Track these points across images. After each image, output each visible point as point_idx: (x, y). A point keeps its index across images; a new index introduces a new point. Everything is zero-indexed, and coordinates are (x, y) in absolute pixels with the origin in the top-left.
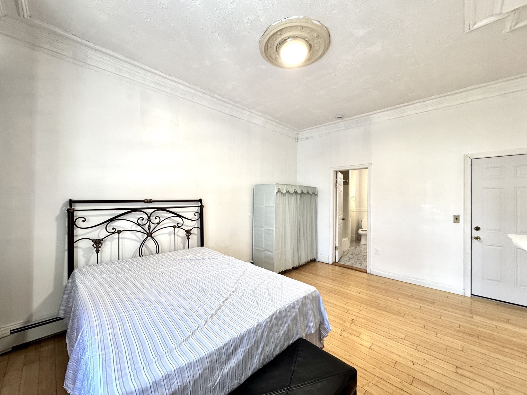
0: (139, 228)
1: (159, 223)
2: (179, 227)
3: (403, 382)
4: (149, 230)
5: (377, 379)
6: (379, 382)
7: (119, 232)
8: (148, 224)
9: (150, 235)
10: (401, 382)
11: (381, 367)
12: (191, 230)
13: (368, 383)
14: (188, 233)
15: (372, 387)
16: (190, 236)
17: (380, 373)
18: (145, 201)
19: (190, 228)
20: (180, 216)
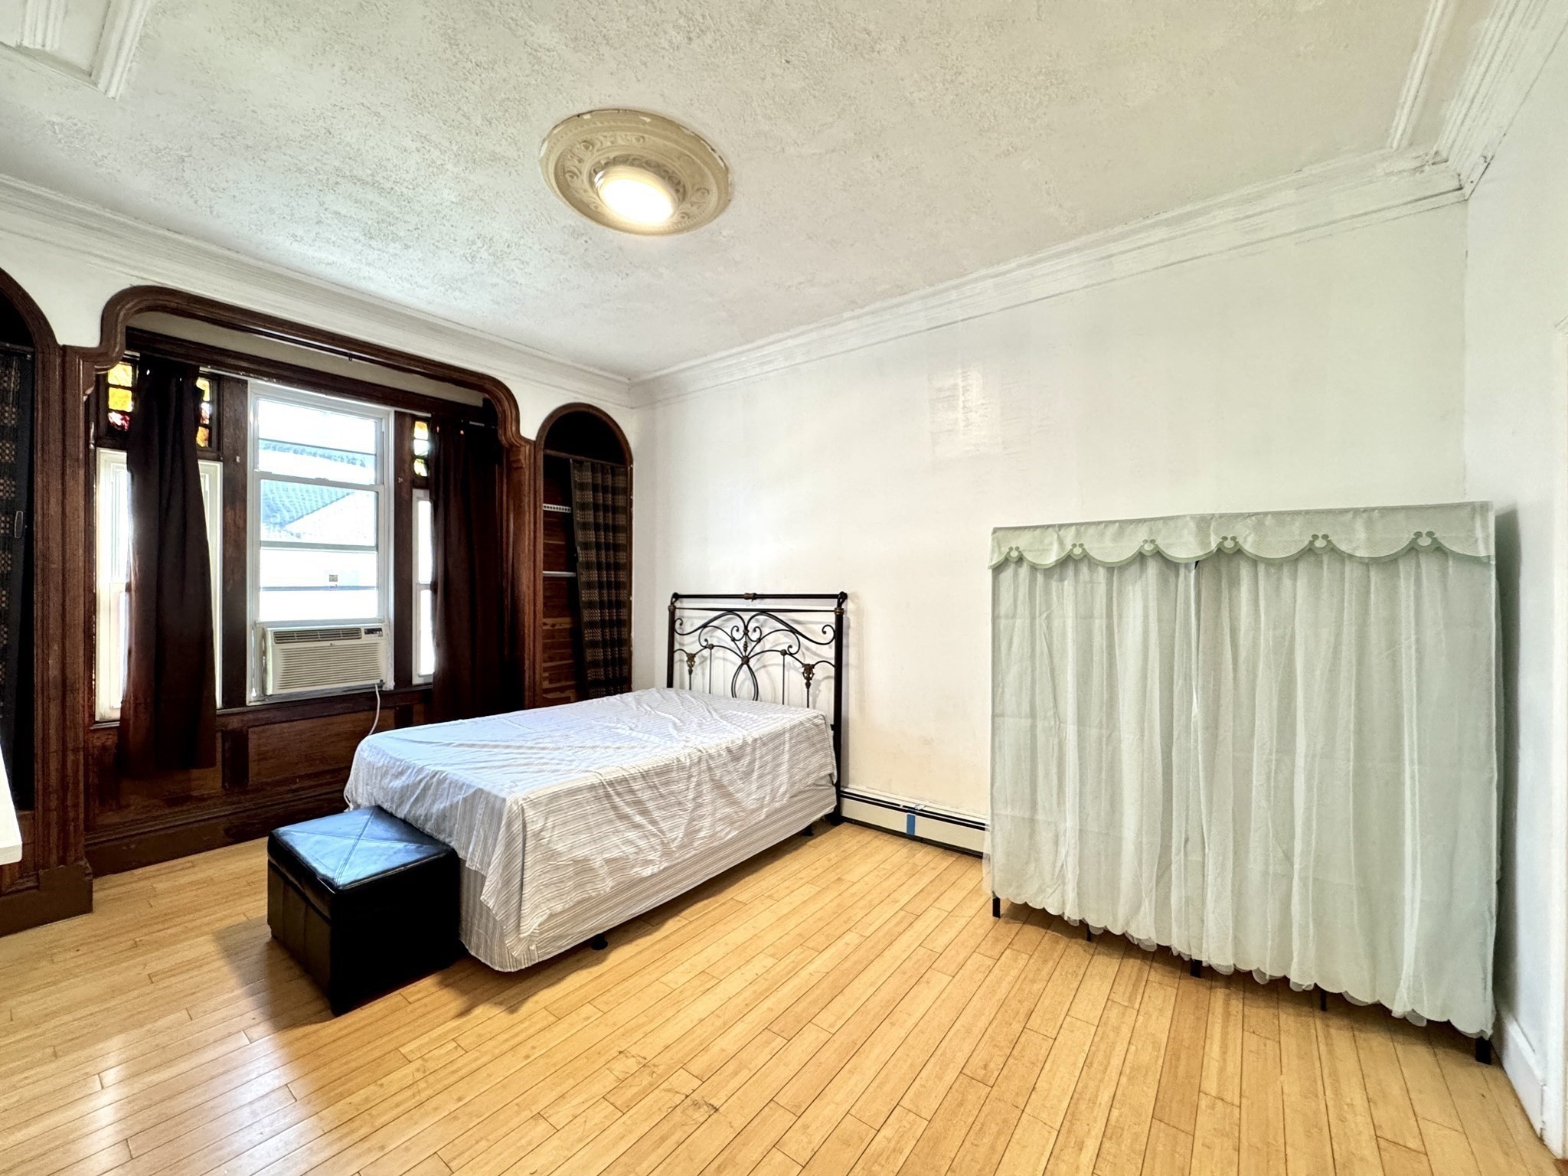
0: (732, 645)
1: (759, 640)
2: (791, 654)
3: (381, 1154)
4: (745, 651)
5: (424, 1095)
6: (414, 1096)
7: (712, 647)
8: (744, 640)
9: (746, 660)
10: (383, 1148)
11: (456, 1118)
12: (813, 666)
13: (424, 1072)
14: (809, 669)
15: (411, 1077)
16: (811, 679)
17: (436, 1109)
18: (747, 597)
19: (812, 663)
20: (794, 631)
